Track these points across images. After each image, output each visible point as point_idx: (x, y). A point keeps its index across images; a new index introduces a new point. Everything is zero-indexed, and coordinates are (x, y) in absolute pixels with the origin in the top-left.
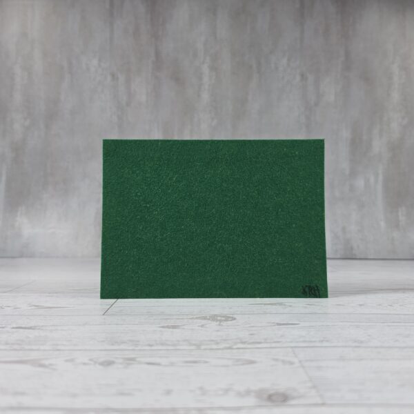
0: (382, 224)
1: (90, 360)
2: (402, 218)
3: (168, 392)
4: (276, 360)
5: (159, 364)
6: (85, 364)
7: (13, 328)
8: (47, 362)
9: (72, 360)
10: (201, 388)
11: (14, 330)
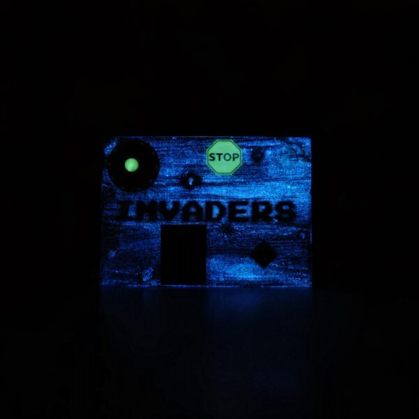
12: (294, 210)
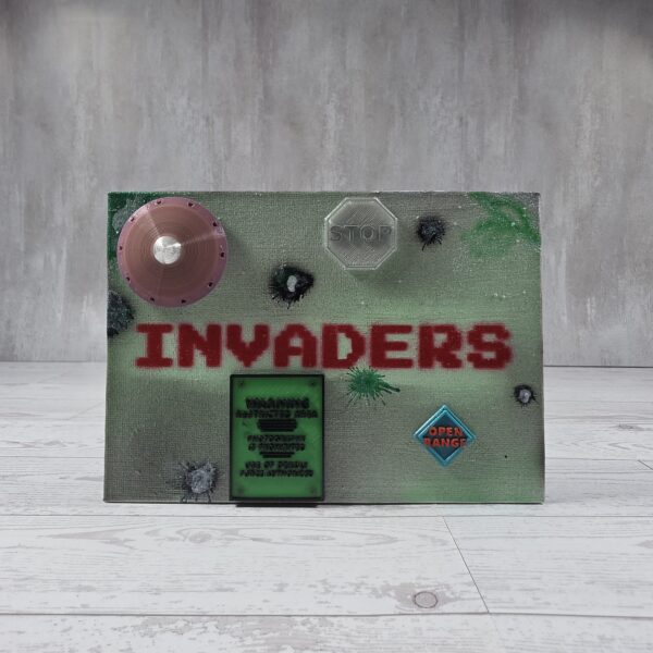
0: (565, 319)
1: (179, 532)
2: (591, 312)
3: (281, 588)
4: (424, 537)
5: (269, 541)
6: (171, 539)
7: (78, 479)
8: (121, 536)
9: (155, 533)
10: (324, 582)
11: (79, 482)
12: (506, 343)
